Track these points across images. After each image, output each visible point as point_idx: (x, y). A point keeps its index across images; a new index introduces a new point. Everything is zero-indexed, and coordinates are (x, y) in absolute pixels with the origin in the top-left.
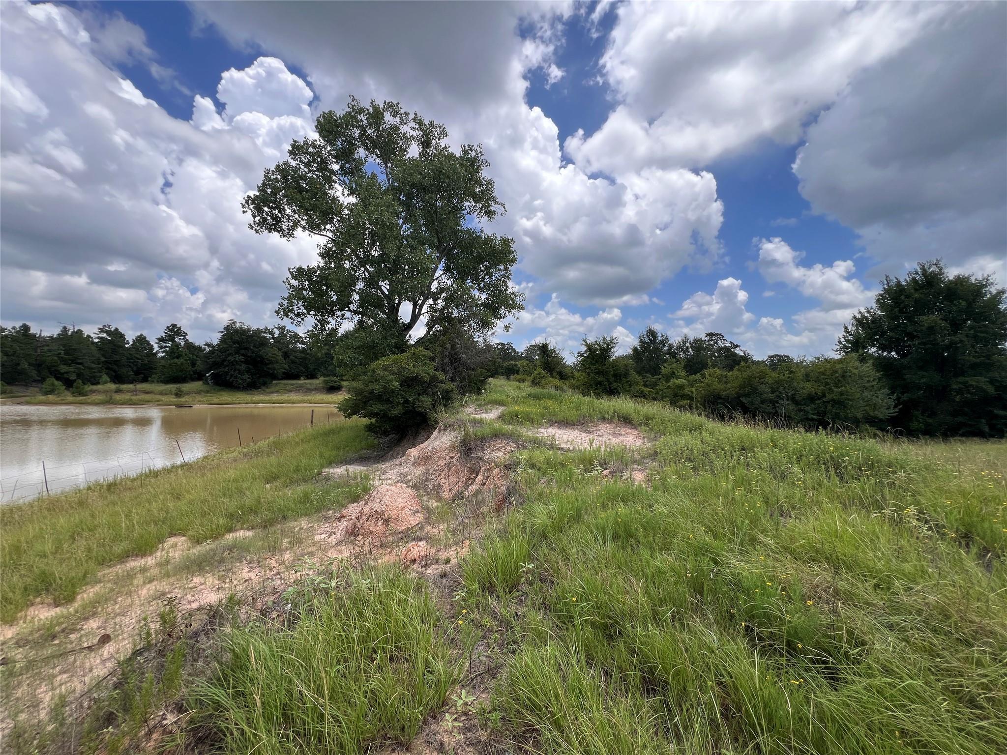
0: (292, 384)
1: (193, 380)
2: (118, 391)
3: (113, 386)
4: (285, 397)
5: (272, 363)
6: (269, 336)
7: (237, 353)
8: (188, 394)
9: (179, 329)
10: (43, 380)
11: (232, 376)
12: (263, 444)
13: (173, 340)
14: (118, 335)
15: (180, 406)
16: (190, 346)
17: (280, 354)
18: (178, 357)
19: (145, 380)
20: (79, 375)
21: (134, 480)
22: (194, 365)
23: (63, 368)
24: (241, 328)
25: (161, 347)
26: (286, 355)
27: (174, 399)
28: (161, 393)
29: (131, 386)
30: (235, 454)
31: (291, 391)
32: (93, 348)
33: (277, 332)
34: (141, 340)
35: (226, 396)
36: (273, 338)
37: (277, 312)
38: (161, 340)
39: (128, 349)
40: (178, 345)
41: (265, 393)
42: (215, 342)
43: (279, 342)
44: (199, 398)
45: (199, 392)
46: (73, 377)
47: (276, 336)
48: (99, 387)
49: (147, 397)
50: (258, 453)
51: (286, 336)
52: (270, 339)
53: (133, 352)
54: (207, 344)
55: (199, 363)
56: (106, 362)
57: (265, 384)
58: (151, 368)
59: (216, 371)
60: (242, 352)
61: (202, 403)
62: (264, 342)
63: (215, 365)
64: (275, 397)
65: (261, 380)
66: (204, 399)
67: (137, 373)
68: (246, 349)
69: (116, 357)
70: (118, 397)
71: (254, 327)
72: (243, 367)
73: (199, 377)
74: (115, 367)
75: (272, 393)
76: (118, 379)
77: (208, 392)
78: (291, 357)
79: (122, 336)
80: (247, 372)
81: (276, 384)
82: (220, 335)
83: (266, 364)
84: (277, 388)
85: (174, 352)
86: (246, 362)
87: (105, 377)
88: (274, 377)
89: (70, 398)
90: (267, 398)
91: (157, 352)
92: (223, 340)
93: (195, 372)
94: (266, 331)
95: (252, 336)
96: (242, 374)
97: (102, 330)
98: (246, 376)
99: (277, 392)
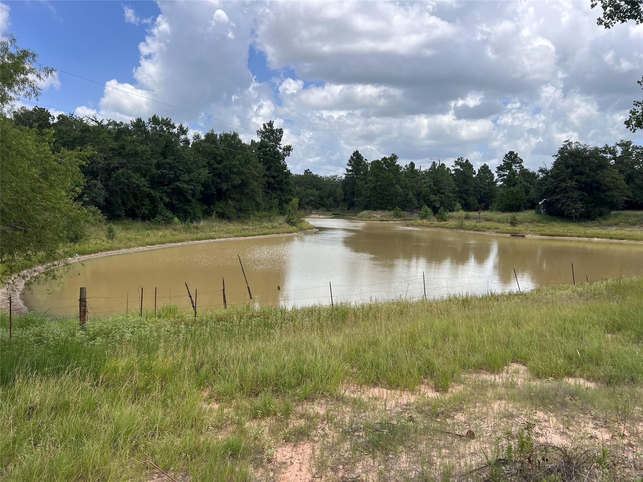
0: (637, 216)
1: (526, 208)
2: (467, 218)
3: (462, 213)
4: (626, 231)
5: (609, 189)
6: (609, 156)
7: (571, 178)
8: (521, 222)
9: (516, 156)
10: (420, 208)
11: (563, 204)
12: (600, 285)
13: (510, 168)
14: (467, 166)
15: (514, 235)
16: (525, 173)
17: (622, 177)
18: (514, 185)
19: (486, 208)
20: (442, 203)
21: (481, 300)
22: (527, 192)
23: (432, 197)
24: (577, 149)
25: (500, 176)
26: (629, 179)
27: (509, 228)
28: (499, 221)
29: (476, 214)
30: (569, 292)
31: (633, 224)
32: (451, 179)
33: (619, 150)
34: (485, 169)
35: (558, 227)
36: (614, 159)
37: (628, 123)
38: (500, 168)
39: (474, 179)
40: (513, 173)
41: (601, 226)
42: (549, 167)
43: (622, 162)
44: (531, 227)
45: (531, 222)
46: (437, 206)
47: (618, 155)
48: (454, 214)
49: (489, 224)
50: (595, 295)
51: (631, 154)
52: (611, 159)
53: (478, 181)
54: (541, 171)
55: (532, 191)
56: (460, 192)
57: (601, 214)
58: (491, 196)
59: (548, 199)
60: (576, 177)
61: (533, 232)
62: (602, 164)
63: (549, 192)
64: (613, 231)
65: (597, 209)
66: (536, 229)
67: (480, 202)
68: (581, 173)
69: (466, 187)
70: (467, 223)
71: (591, 145)
72: (576, 194)
73: (532, 205)
74: (465, 196)
75: (610, 225)
76: (467, 207)
77: (540, 221)
78: (637, 181)
79: (471, 167)
80: (581, 200)
81: (616, 215)
82: (554, 160)
83: (604, 191)
84: (617, 220)
85: (510, 181)
86: (580, 189)
87: (459, 205)
88: (613, 206)
89: (436, 223)
90: (604, 232)
91: (497, 181)
92: (556, 165)
93: (529, 201)
94: (607, 149)
95: (588, 158)
96: (575, 202)
97: (457, 163)
98: (579, 205)
99: (616, 224)
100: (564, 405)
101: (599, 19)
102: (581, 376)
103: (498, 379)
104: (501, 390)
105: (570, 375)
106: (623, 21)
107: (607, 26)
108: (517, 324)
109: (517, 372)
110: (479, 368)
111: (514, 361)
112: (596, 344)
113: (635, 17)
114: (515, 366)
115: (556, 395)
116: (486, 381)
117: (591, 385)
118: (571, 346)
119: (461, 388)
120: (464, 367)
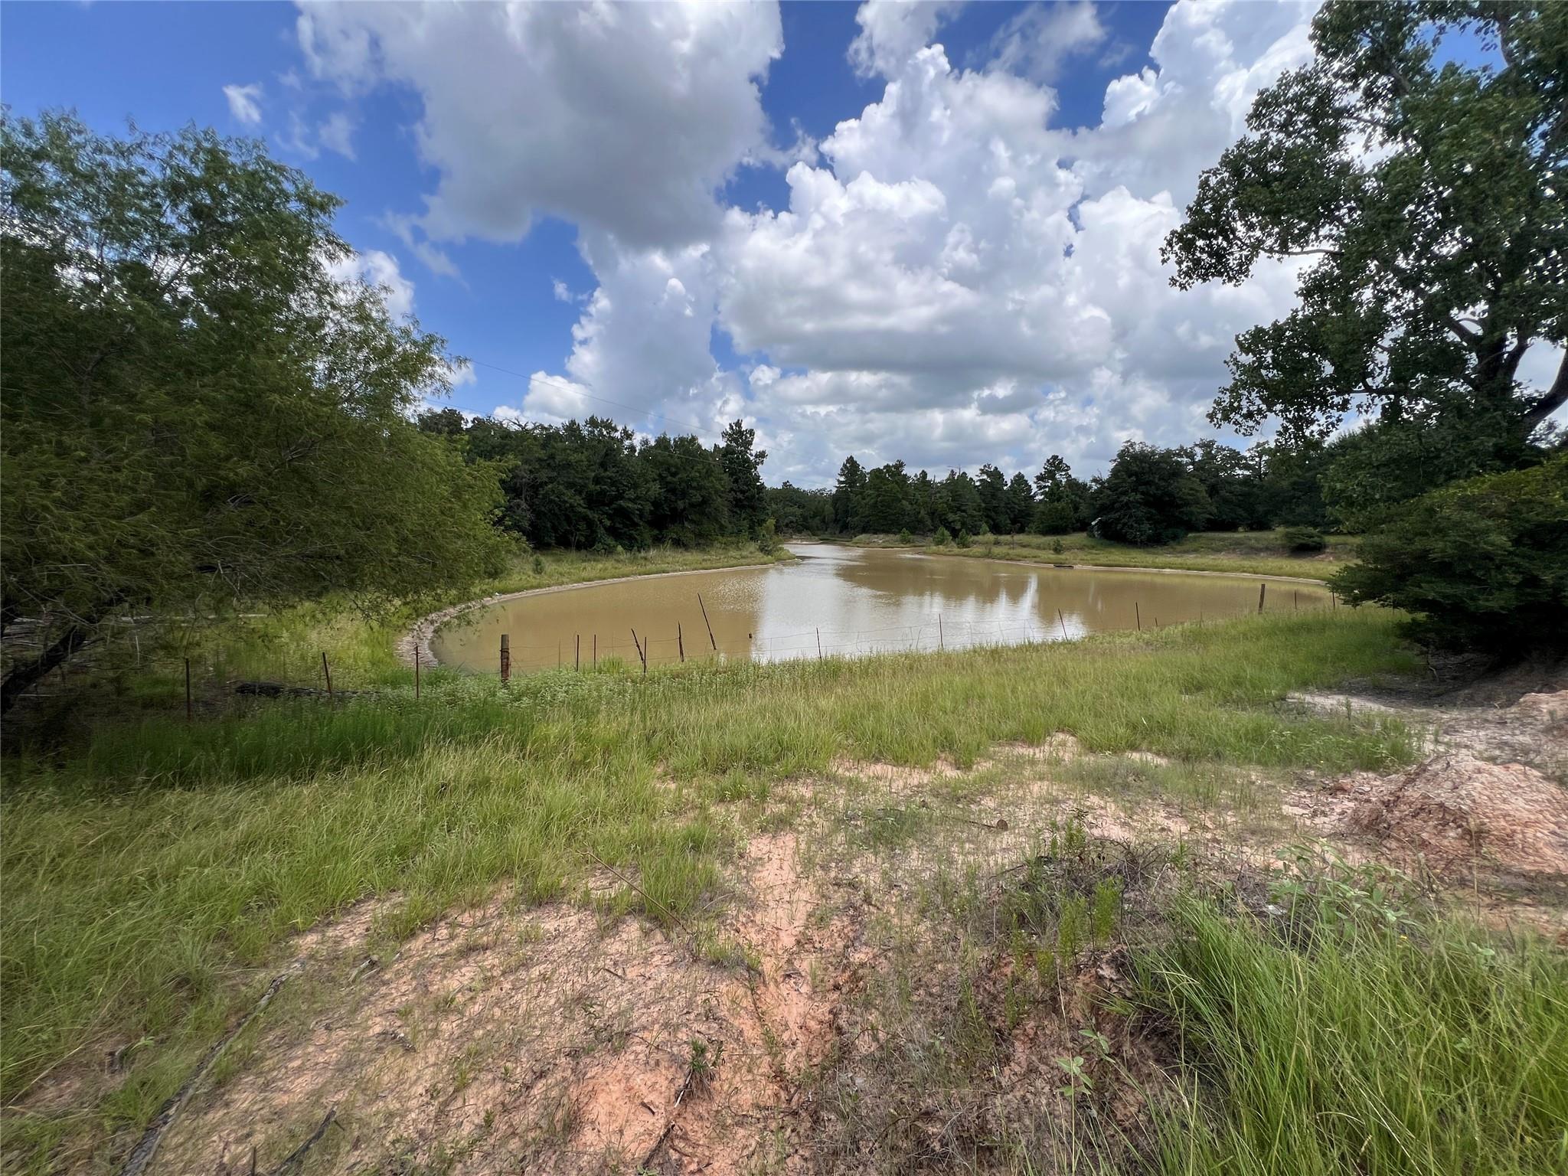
0: (1223, 540)
1: (1075, 530)
2: (997, 543)
3: (990, 537)
4: (1209, 560)
5: (1187, 504)
6: (1185, 460)
7: (1135, 490)
8: (1069, 549)
9: (1061, 461)
10: (934, 530)
11: (1125, 524)
12: (1174, 631)
13: (1053, 477)
14: (997, 475)
15: (1059, 565)
16: (1073, 484)
17: (1203, 488)
18: (1058, 500)
19: (1021, 531)
20: (963, 524)
21: (1015, 650)
22: (1076, 509)
23: (951, 517)
24: (1142, 451)
25: (1040, 488)
26: (1213, 490)
27: (1052, 556)
28: (1038, 548)
29: (1008, 537)
30: (1133, 639)
31: (1218, 551)
32: (974, 491)
33: (1199, 454)
34: (1020, 479)
35: (1117, 555)
36: (1193, 463)
37: (1211, 416)
38: (1040, 478)
39: (1007, 492)
40: (1057, 484)
41: (1174, 552)
42: (1106, 475)
43: (1203, 469)
44: (1081, 555)
45: (1081, 548)
46: (958, 527)
47: (1198, 458)
48: (979, 538)
49: (1025, 551)
50: (1168, 643)
51: (1214, 457)
52: (1187, 464)
53: (1011, 495)
54: (1095, 480)
55: (1083, 507)
56: (986, 509)
57: (1175, 538)
58: (1028, 515)
59: (1104, 518)
60: (1142, 488)
61: (1084, 562)
62: (1177, 471)
63: (1103, 510)
64: (1191, 559)
65: (1170, 531)
66: (1089, 557)
67: (1014, 522)
68: (1148, 483)
69: (995, 503)
70: (996, 550)
71: (1162, 446)
72: (1141, 512)
73: (1083, 526)
74: (993, 514)
75: (1187, 552)
76: (996, 529)
77: (1093, 547)
78: (1223, 493)
79: (1001, 476)
80: (1148, 519)
81: (1195, 539)
82: (1112, 465)
83: (1179, 506)
84: (1196, 545)
85: (1053, 495)
86: (1146, 504)
87: (985, 527)
88: (1191, 527)
89: (956, 550)
90: (1179, 560)
91: (1036, 494)
92: (1115, 472)
93: (1078, 521)
94: (1182, 452)
95: (1157, 463)
96: (1139, 521)
97: (983, 472)
98: (1146, 526)
99: (1196, 551)
100: (1126, 786)
101: (1172, 279)
102: (1149, 750)
103: (1039, 754)
104: (1042, 768)
105: (1134, 748)
106: (1204, 280)
107: (1183, 287)
108: (1064, 682)
109: (1063, 744)
110: (1013, 739)
111: (1060, 730)
112: (1169, 708)
113: (1221, 274)
114: (1061, 736)
115: (1115, 774)
116: (1022, 756)
117: (1162, 762)
118: (1135, 711)
119: (989, 764)
120: (993, 737)
